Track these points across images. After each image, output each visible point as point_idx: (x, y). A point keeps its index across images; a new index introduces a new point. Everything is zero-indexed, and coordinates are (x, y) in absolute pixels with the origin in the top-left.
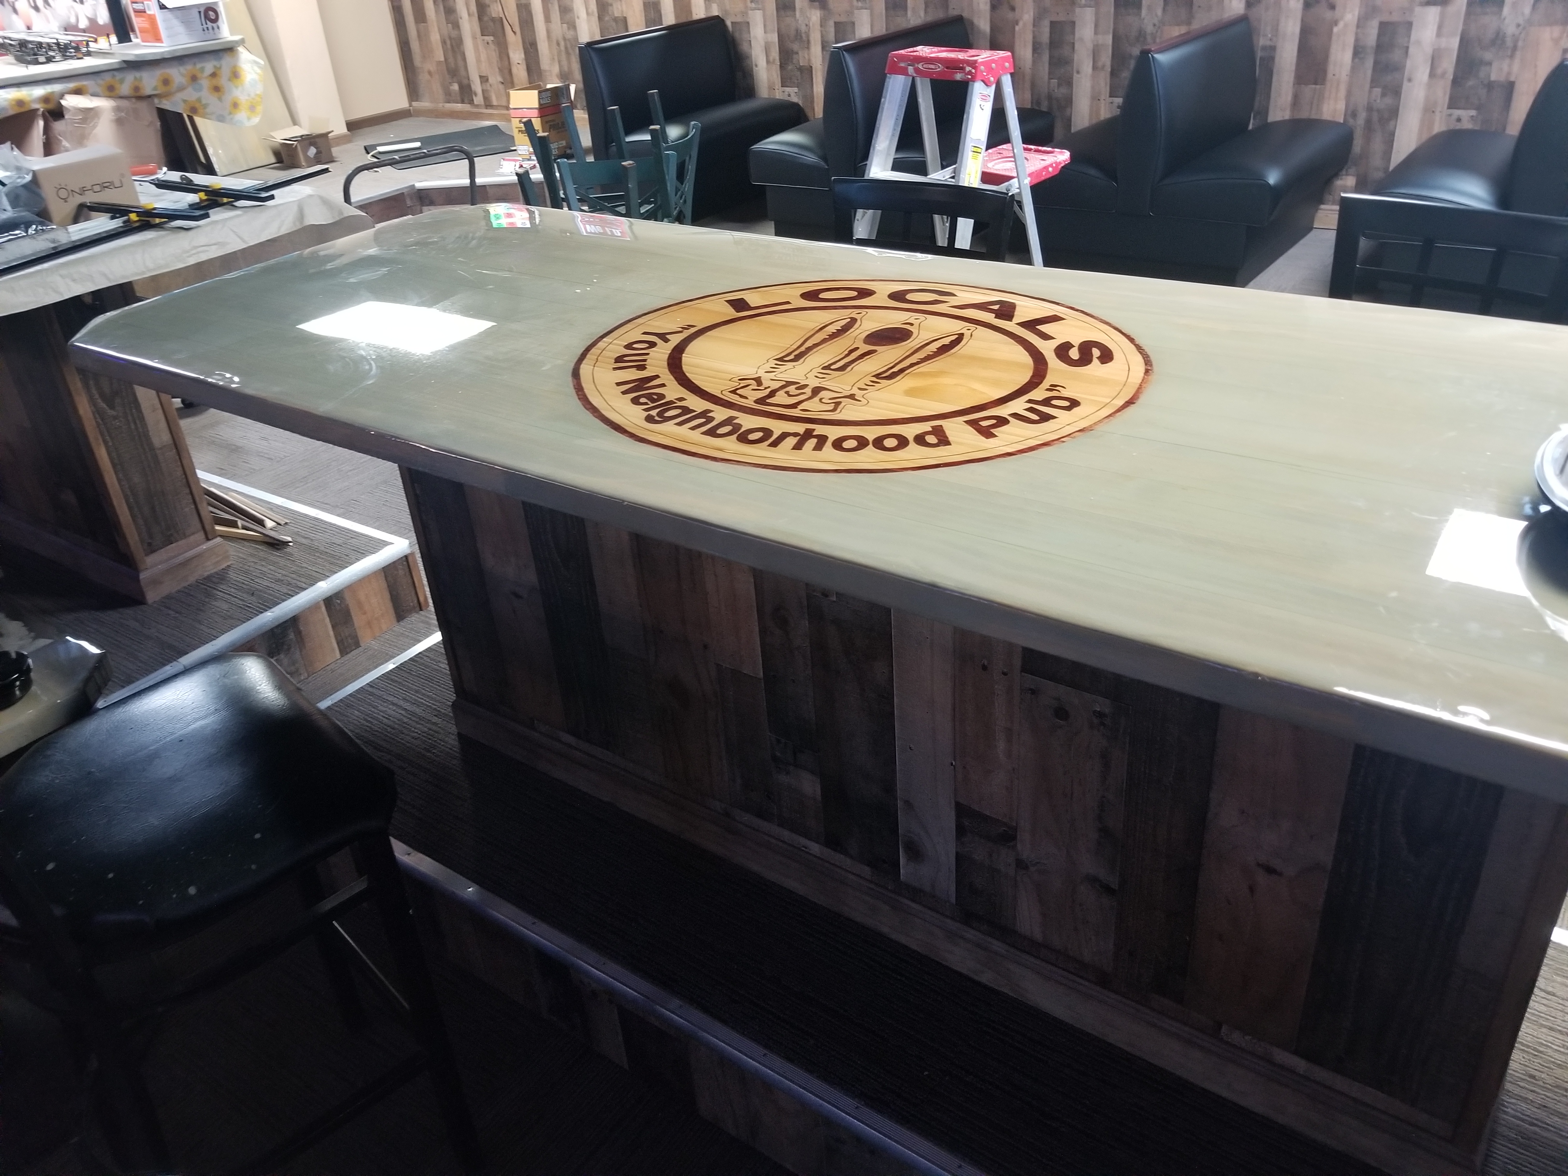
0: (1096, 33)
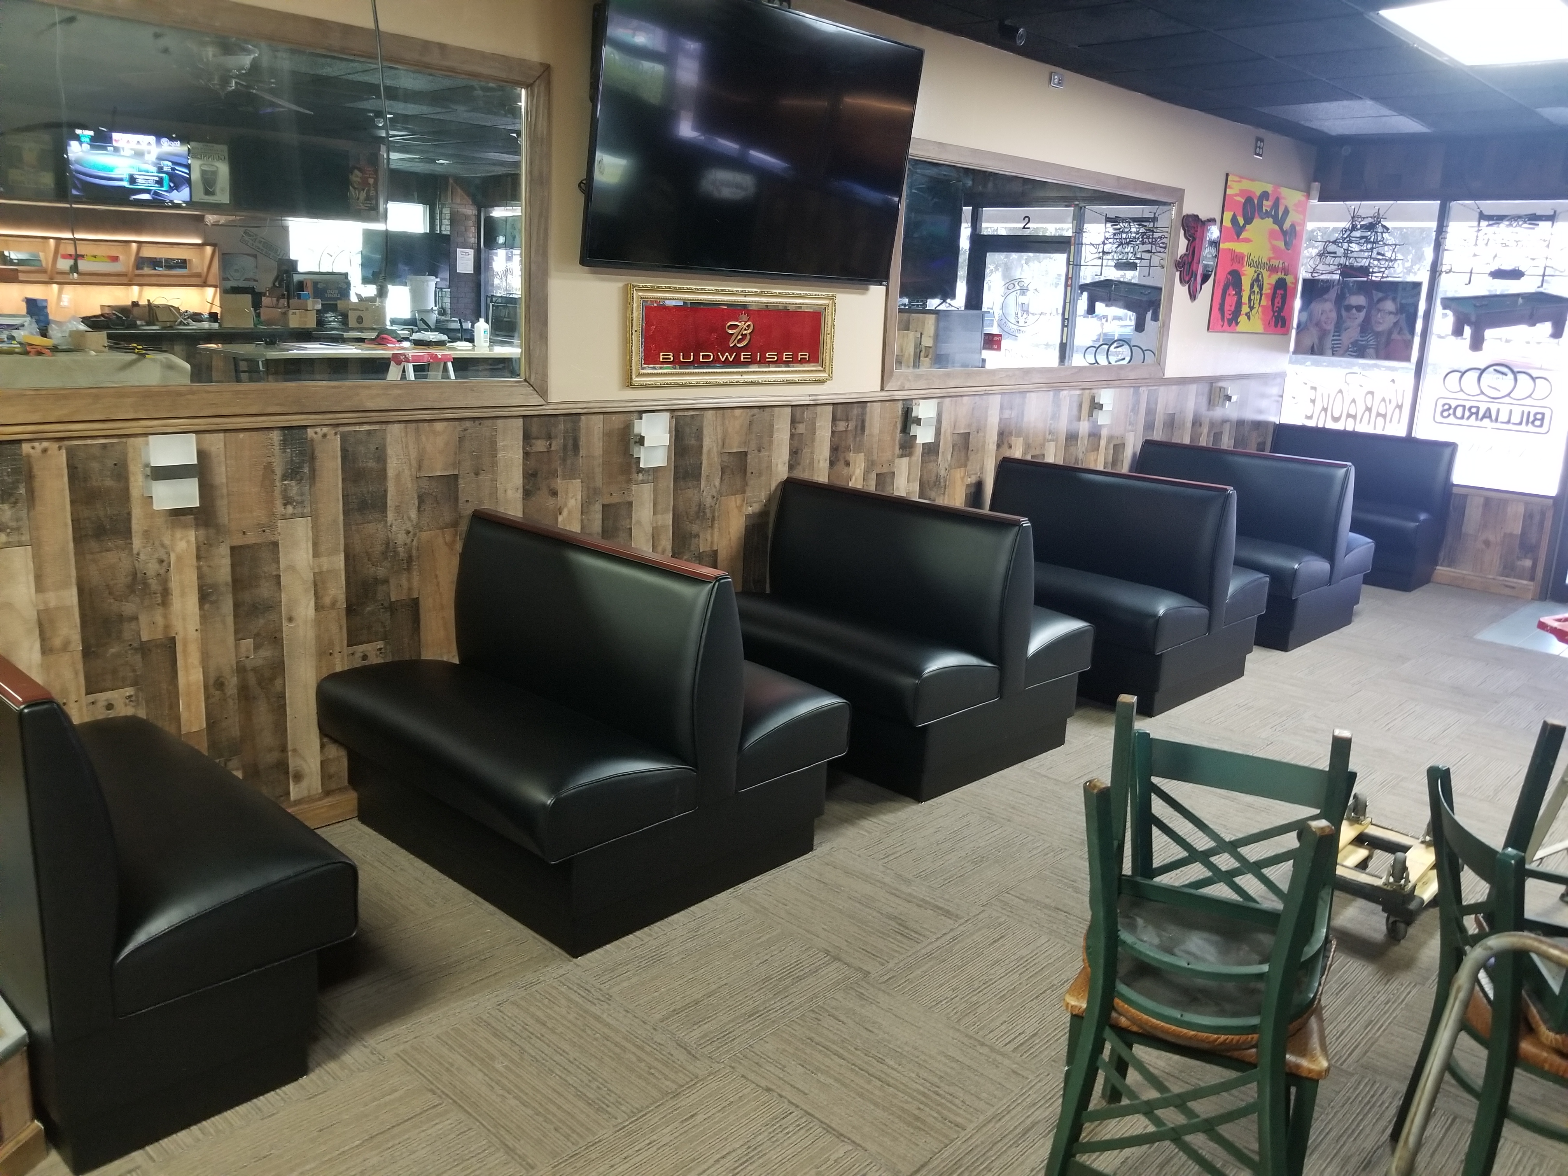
0: (654, 514)
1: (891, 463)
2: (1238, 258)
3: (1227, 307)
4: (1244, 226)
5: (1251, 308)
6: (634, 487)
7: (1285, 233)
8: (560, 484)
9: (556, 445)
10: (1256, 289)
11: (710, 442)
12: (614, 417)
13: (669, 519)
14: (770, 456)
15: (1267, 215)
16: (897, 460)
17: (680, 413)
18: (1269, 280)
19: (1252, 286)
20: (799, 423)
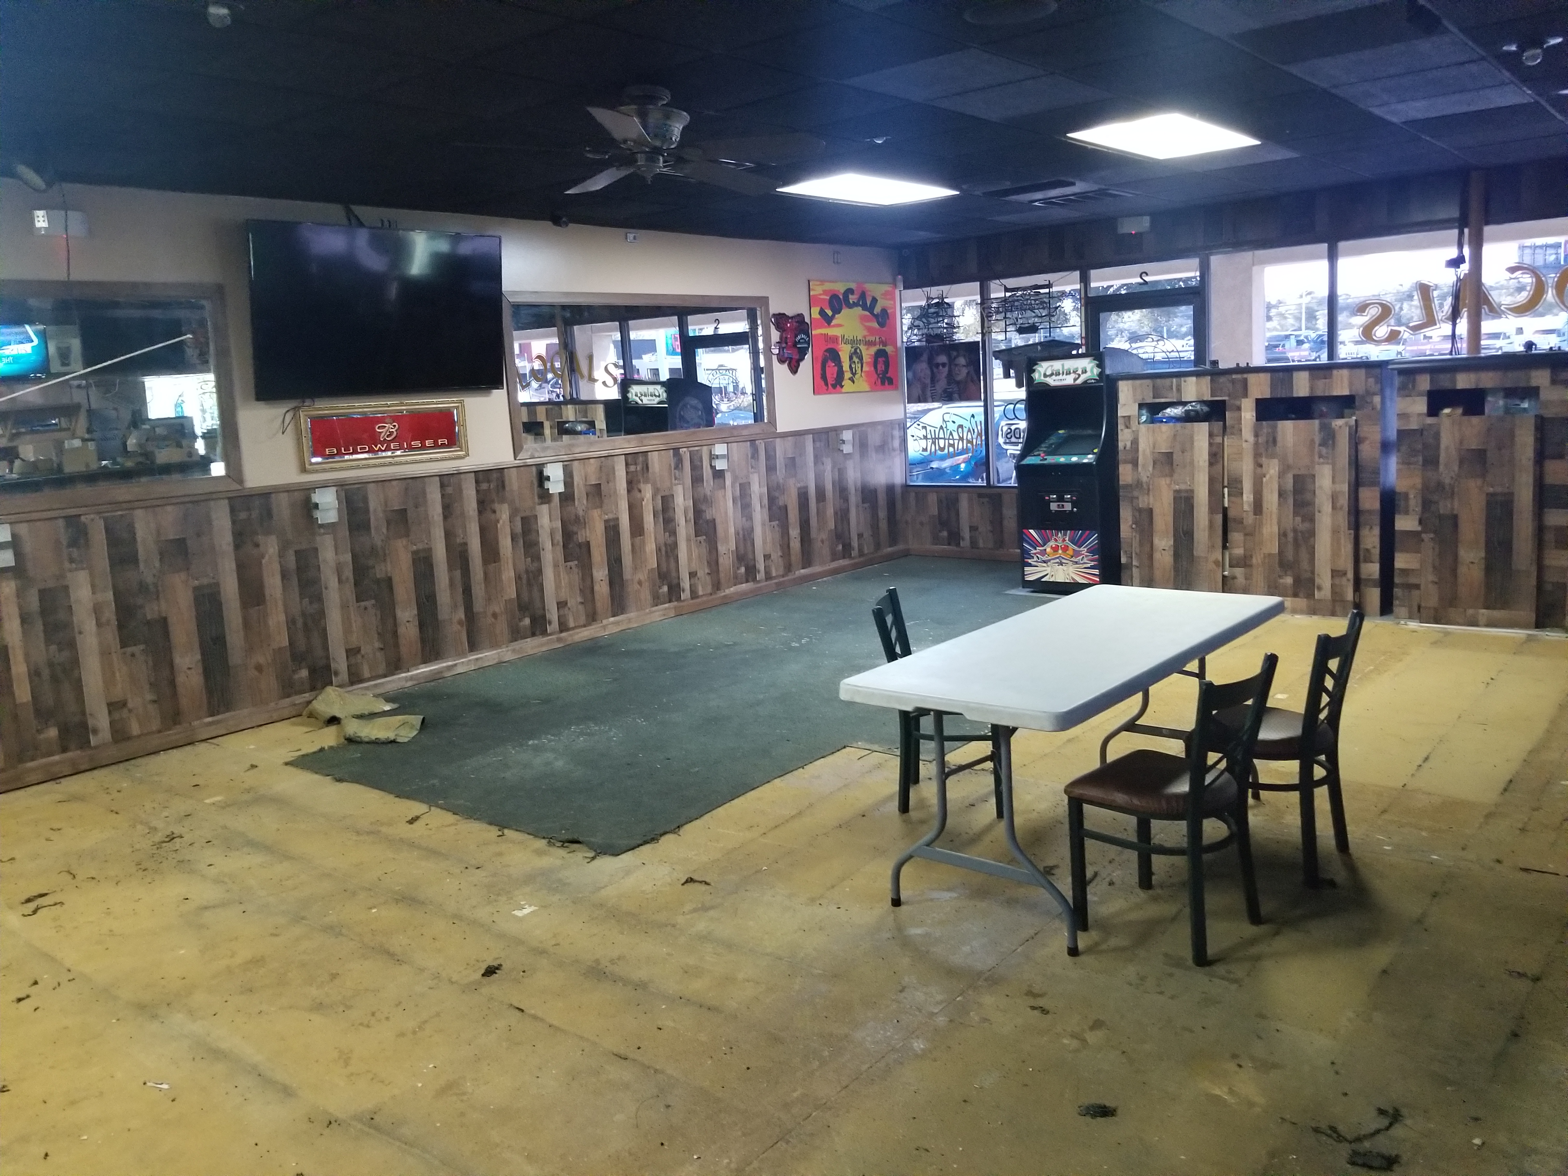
1: (533, 508)
2: (834, 339)
3: (828, 375)
4: (833, 316)
5: (854, 374)
6: (318, 538)
7: (876, 317)
8: (260, 538)
9: (255, 514)
10: (855, 359)
11: (375, 504)
12: (296, 493)
13: (348, 557)
14: (426, 511)
15: (855, 305)
16: (537, 507)
17: (347, 487)
18: (868, 353)
19: (851, 358)
20: (448, 486)
